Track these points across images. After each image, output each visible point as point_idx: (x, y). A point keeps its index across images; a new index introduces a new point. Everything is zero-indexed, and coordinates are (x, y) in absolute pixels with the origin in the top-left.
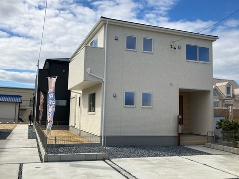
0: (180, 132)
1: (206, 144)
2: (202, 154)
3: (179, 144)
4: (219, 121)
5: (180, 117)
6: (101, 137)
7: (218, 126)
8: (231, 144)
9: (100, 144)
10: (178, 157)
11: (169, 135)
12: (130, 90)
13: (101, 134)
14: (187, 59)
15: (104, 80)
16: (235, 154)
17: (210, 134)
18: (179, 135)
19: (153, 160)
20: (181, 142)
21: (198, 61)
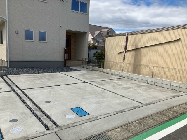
0: (65, 58)
1: (82, 65)
2: (75, 71)
3: (65, 66)
4: (95, 52)
5: (66, 49)
6: (7, 62)
7: (94, 55)
8: (96, 65)
9: (7, 66)
10: (58, 73)
11: (58, 60)
12: (30, 29)
13: (7, 59)
14: (72, 10)
15: (7, 19)
16: (94, 70)
17: (84, 60)
18: (65, 60)
19: (39, 75)
20: (66, 64)
21: (79, 12)
